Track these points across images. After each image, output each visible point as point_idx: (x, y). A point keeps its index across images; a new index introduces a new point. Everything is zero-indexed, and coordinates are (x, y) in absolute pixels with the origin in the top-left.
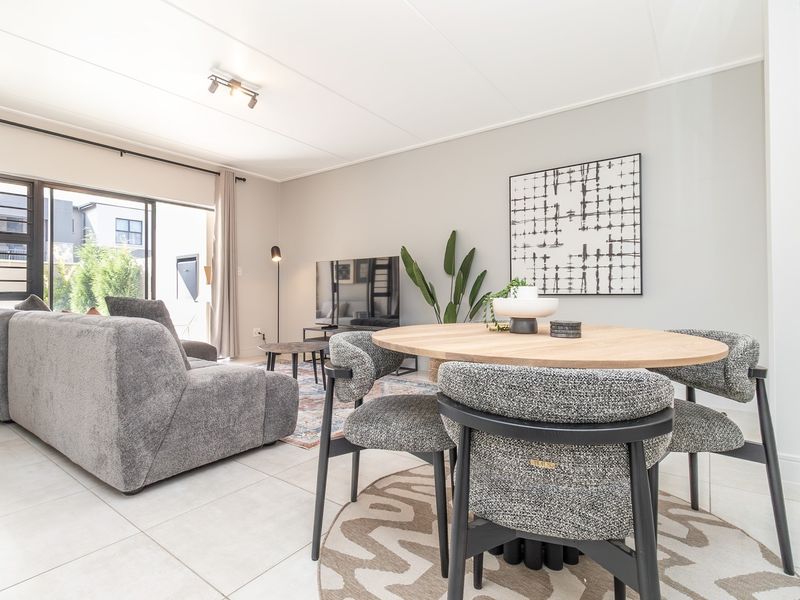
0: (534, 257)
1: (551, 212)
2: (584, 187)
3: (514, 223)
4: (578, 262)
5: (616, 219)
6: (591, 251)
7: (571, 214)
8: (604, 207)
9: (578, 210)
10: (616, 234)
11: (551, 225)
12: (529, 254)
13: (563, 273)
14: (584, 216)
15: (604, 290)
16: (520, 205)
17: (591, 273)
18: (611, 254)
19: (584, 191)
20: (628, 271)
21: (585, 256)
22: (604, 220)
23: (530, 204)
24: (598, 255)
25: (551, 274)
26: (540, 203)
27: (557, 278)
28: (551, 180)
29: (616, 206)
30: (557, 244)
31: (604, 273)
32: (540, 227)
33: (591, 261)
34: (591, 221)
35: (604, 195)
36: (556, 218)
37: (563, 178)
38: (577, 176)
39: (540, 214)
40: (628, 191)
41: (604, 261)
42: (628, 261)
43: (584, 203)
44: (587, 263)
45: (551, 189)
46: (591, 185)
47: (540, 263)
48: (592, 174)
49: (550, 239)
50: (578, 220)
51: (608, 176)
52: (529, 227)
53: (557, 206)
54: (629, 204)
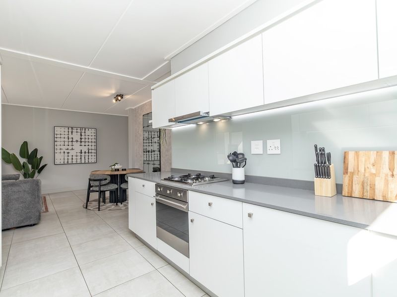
0: (64, 153)
1: (70, 140)
2: (81, 134)
3: (56, 141)
4: (79, 154)
5: (90, 144)
6: (83, 151)
7: (77, 141)
8: (87, 140)
9: (79, 140)
10: (90, 147)
11: (70, 144)
12: (62, 151)
13: (74, 157)
14: (81, 142)
15: (87, 162)
16: (58, 136)
17: (83, 158)
18: (88, 153)
19: (81, 135)
20: (93, 157)
21: (81, 153)
22: (87, 144)
23: (63, 136)
24: (85, 153)
25: (70, 158)
26: (66, 136)
27: (72, 159)
28: (70, 130)
29: (90, 140)
30: (72, 149)
31: (87, 157)
32: (66, 143)
33: (83, 154)
34: (83, 144)
35: (87, 137)
36: (72, 141)
37: (75, 130)
38: (79, 131)
39: (66, 140)
40: (93, 137)
41: (87, 154)
42: (93, 154)
43: (81, 139)
44: (82, 155)
45: (70, 133)
46: (83, 134)
47: (66, 154)
48: (83, 131)
49: (70, 147)
50: (79, 143)
51: (88, 132)
52: (63, 143)
53: (72, 138)
54: (93, 140)
